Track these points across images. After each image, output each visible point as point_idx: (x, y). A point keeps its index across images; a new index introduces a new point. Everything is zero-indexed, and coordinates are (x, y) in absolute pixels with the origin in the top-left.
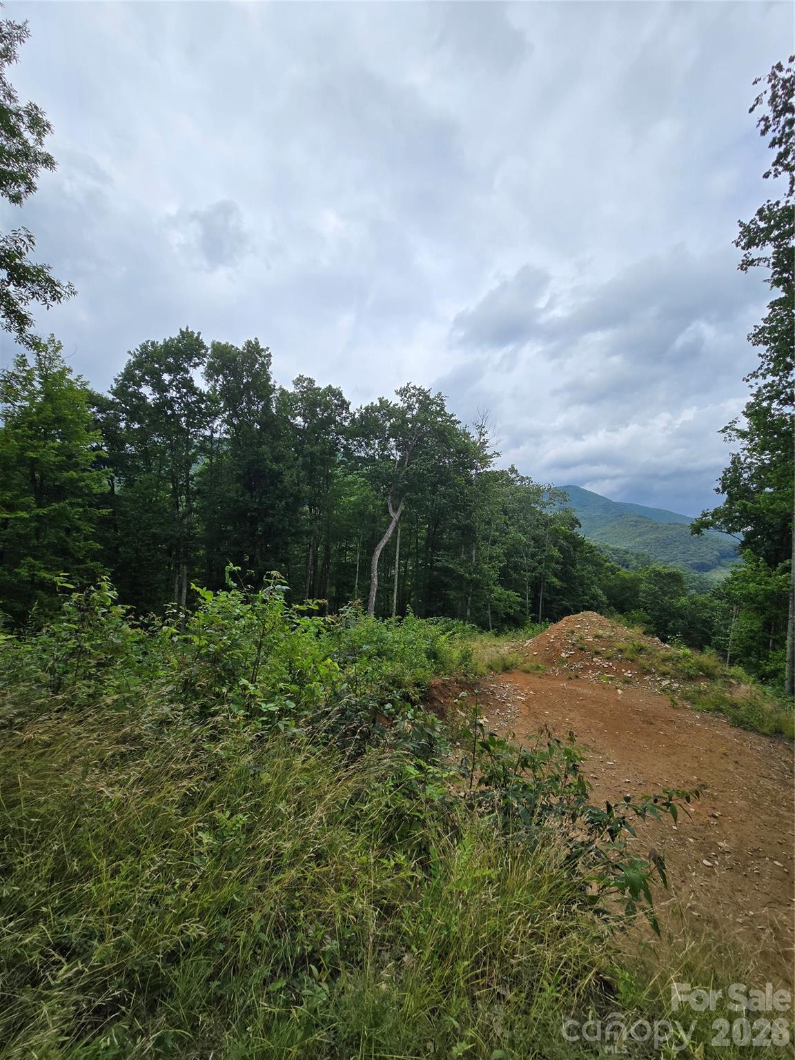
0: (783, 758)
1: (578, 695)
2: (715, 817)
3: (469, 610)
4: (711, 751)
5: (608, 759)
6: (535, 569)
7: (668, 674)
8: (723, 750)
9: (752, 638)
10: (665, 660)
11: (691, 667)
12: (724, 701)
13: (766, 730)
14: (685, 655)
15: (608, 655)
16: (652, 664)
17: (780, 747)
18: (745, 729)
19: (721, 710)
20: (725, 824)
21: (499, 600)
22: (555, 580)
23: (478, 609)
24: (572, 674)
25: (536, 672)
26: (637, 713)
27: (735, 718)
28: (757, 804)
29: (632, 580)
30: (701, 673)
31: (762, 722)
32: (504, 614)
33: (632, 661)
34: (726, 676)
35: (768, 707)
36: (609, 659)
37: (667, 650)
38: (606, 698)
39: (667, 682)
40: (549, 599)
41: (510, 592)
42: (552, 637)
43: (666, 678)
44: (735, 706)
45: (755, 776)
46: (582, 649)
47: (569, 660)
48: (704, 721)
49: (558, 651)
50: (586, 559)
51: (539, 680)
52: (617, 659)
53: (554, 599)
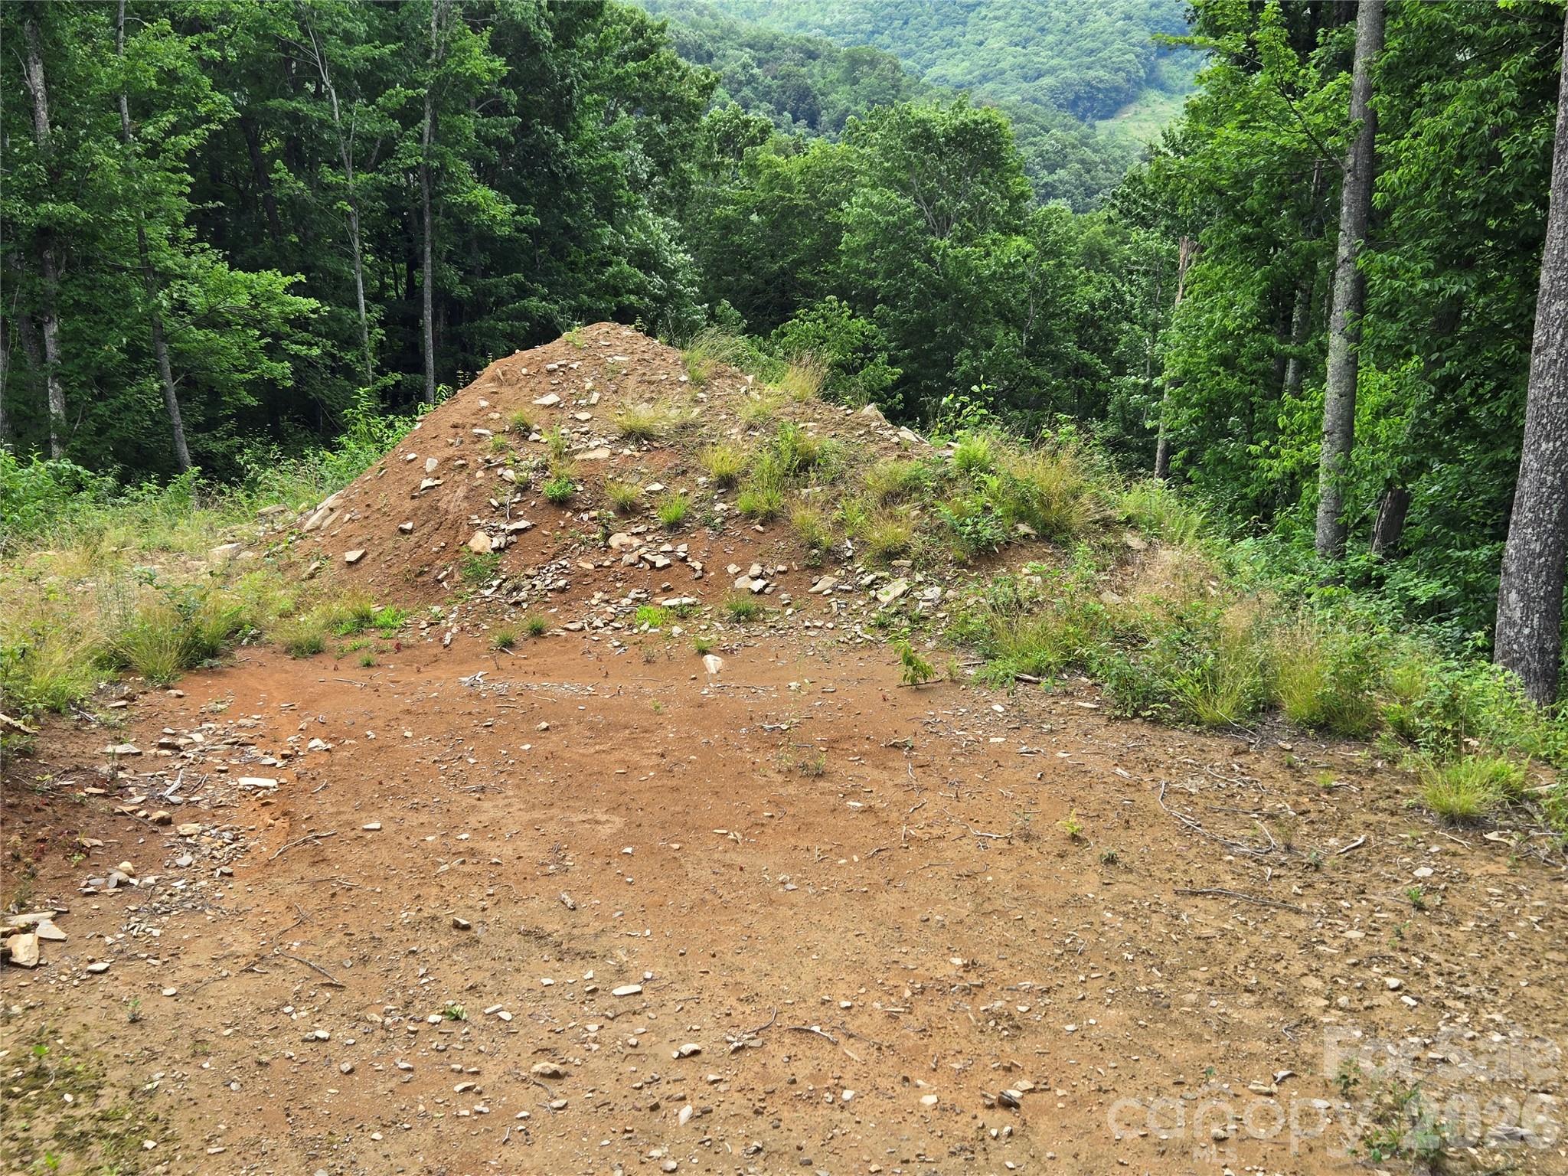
0: (1268, 806)
1: (531, 713)
2: (1008, 1104)
3: (55, 389)
4: (1028, 838)
5: (621, 973)
6: (388, 148)
7: (904, 551)
8: (1071, 822)
9: (1227, 361)
10: (892, 497)
11: (987, 509)
12: (1092, 622)
13: (1223, 710)
14: (968, 465)
15: (674, 511)
16: (841, 524)
17: (1265, 765)
18: (1155, 721)
19: (1080, 665)
20: (1044, 1124)
21: (212, 320)
22: (483, 194)
23: (105, 382)
24: (517, 623)
25: (350, 643)
26: (773, 739)
27: (1125, 683)
28: (1158, 1004)
29: (815, 178)
30: (1024, 529)
31: (1210, 680)
32: (252, 387)
33: (770, 519)
34: (1107, 524)
35: (1237, 618)
36: (675, 527)
37: (903, 451)
38: (649, 704)
39: (899, 586)
40: (462, 291)
41: (273, 280)
42: (431, 464)
43: (895, 572)
44: (1131, 639)
45: (1167, 898)
46: (561, 503)
47: (507, 563)
48: (1019, 721)
49: (455, 526)
50: (618, 88)
51: (360, 677)
52: (708, 522)
53: (487, 292)
